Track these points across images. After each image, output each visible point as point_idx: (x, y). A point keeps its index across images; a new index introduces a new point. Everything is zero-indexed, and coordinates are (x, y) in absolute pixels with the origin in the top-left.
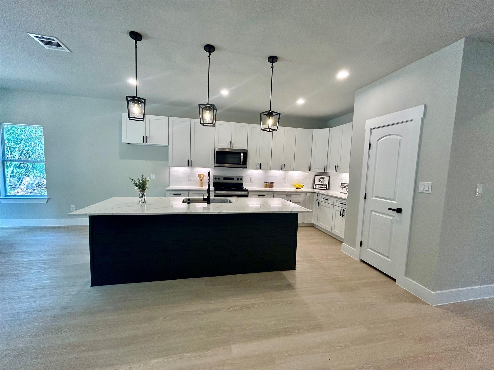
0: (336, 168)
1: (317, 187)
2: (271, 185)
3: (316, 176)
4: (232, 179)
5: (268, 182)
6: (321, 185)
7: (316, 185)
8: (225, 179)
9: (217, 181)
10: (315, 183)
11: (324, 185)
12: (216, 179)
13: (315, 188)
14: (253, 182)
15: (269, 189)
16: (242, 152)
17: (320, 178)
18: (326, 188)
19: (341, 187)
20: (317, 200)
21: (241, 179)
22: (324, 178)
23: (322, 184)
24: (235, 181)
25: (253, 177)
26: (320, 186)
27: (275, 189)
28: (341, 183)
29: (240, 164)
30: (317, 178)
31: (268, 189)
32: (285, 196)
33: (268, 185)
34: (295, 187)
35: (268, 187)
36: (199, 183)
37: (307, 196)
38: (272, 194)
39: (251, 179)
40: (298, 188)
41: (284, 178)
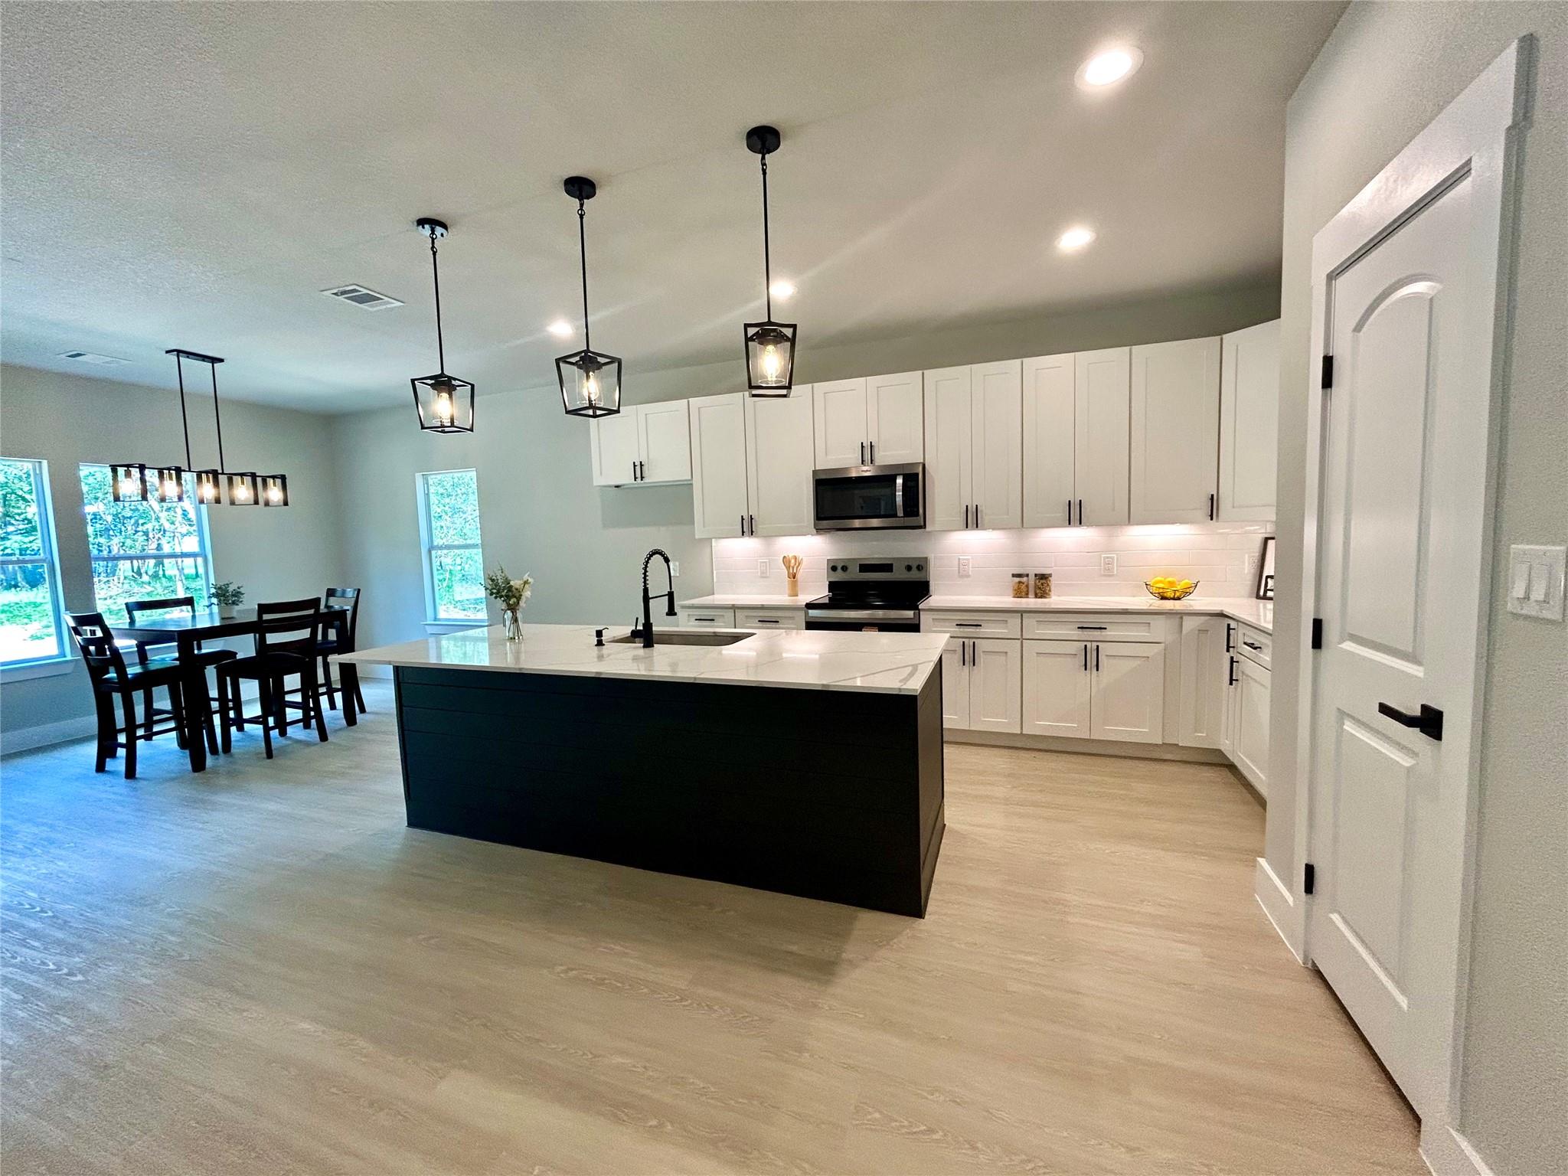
1: (1273, 589)
2: (1042, 584)
3: (1270, 542)
4: (887, 567)
5: (1027, 575)
7: (1269, 580)
8: (865, 568)
9: (839, 576)
10: (1265, 574)
12: (834, 569)
13: (1266, 591)
14: (968, 576)
15: (1031, 602)
16: (899, 475)
20: (1228, 651)
21: (919, 568)
24: (899, 575)
25: (967, 560)
27: (1055, 601)
29: (895, 515)
31: (1027, 603)
32: (1073, 630)
33: (1027, 586)
34: (1161, 591)
35: (1027, 595)
36: (787, 583)
37: (1184, 632)
38: (1015, 621)
39: (961, 567)
40: (1165, 595)
41: (1101, 557)
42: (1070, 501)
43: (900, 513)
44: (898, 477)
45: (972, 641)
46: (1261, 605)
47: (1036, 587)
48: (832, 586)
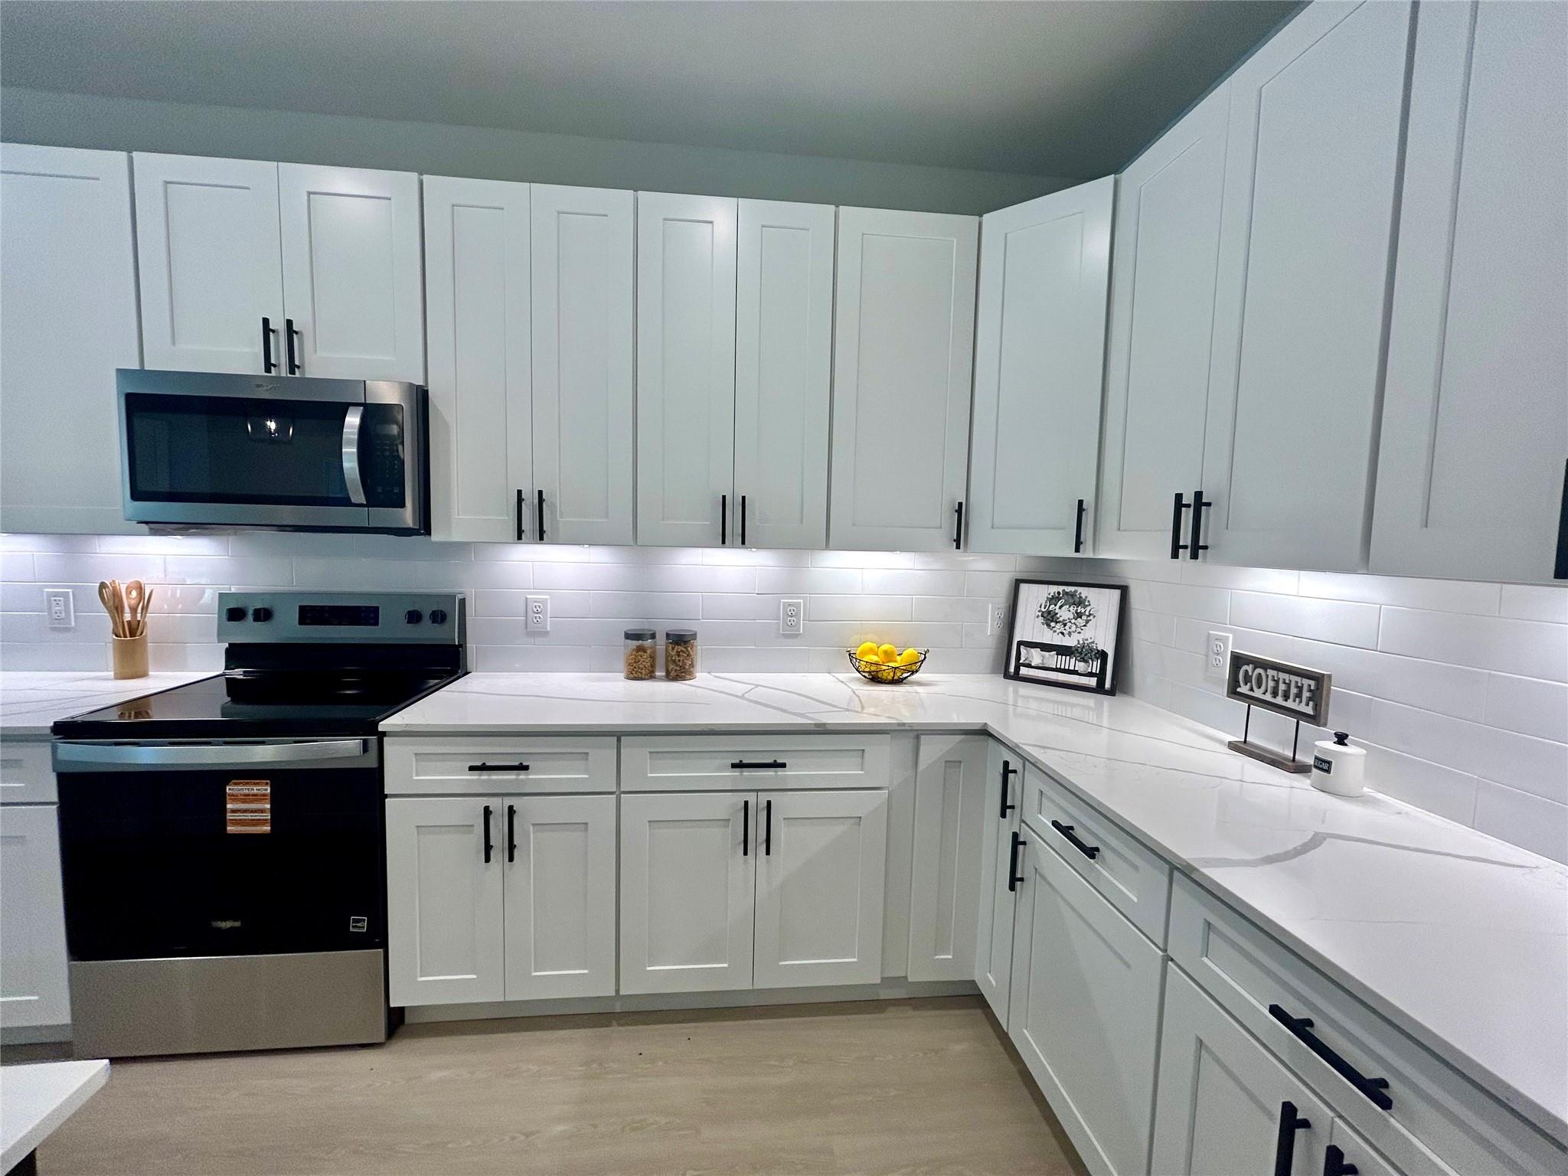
0: (1187, 516)
1: (1029, 666)
2: (679, 653)
3: (1023, 587)
4: (366, 615)
5: (653, 636)
6: (1063, 651)
7: (1022, 647)
8: (310, 614)
9: (250, 633)
10: (1017, 639)
11: (1083, 652)
12: (235, 614)
13: (1017, 668)
14: (545, 634)
16: (349, 405)
17: (1054, 600)
18: (1101, 676)
19: (1233, 692)
20: (1004, 808)
21: (440, 615)
22: (1081, 602)
23: (1070, 642)
24: (392, 630)
25: (544, 602)
26: (1052, 659)
28: (1238, 661)
29: (344, 501)
30: (1034, 598)
32: (720, 769)
33: (653, 657)
34: (873, 668)
35: (651, 676)
36: (110, 645)
37: (922, 766)
38: (603, 754)
39: (530, 614)
40: (880, 675)
41: (780, 602)
42: (724, 497)
43: (358, 496)
44: (351, 409)
45: (509, 801)
46: (1011, 689)
47: (668, 660)
48: (235, 655)
